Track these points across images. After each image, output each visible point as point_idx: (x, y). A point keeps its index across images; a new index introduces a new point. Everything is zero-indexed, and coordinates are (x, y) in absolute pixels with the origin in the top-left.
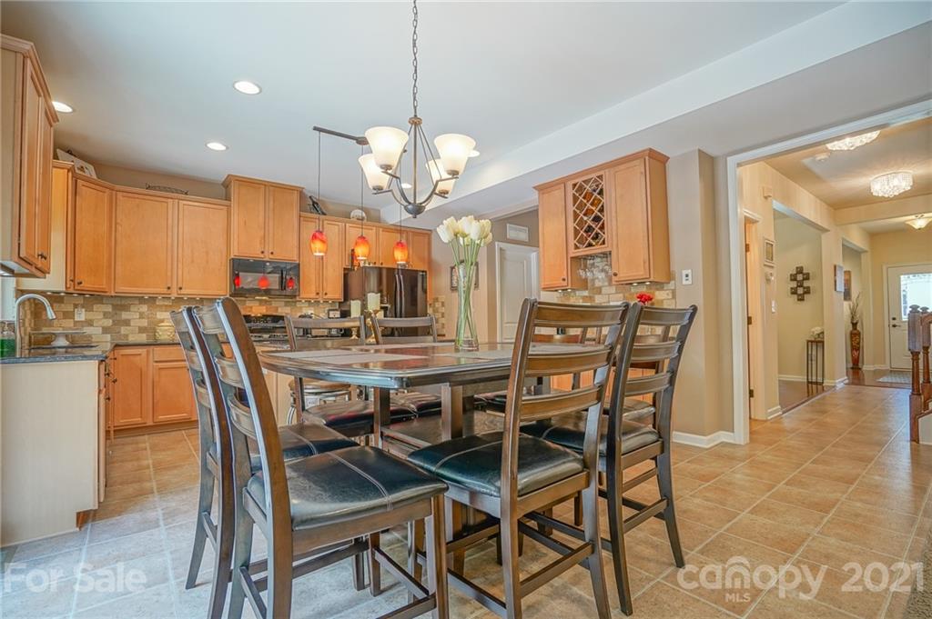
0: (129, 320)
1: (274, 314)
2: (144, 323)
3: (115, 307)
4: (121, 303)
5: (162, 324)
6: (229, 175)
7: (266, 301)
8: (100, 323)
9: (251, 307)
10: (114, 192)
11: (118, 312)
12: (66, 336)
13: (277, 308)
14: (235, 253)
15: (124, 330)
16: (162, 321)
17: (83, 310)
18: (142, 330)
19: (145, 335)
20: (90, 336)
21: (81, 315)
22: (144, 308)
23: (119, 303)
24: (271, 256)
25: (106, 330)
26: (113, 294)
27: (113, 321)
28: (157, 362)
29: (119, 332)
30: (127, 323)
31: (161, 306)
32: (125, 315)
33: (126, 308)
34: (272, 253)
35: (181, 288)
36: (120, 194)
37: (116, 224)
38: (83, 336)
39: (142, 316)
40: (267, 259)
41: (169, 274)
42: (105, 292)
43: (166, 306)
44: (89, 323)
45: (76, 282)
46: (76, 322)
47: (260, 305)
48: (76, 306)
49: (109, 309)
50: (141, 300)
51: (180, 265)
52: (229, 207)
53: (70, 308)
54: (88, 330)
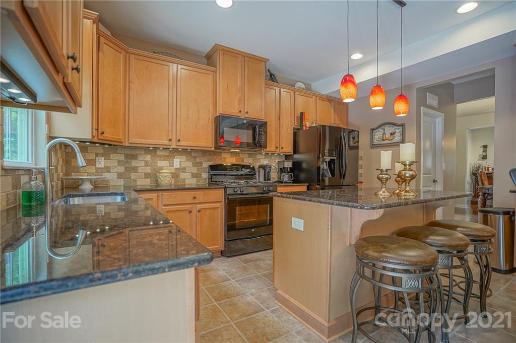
0: (137, 167)
1: (241, 164)
2: (148, 170)
3: (127, 156)
4: (132, 152)
5: (162, 171)
6: (216, 44)
7: (236, 153)
8: (115, 170)
9: (225, 158)
10: (128, 54)
11: (129, 160)
12: (91, 181)
13: (243, 159)
14: (220, 111)
15: (133, 176)
16: (162, 168)
17: (103, 158)
18: (147, 176)
19: (149, 180)
20: (108, 180)
21: (101, 163)
22: (148, 158)
23: (130, 153)
24: (246, 115)
25: (120, 176)
26: (127, 144)
27: (125, 168)
28: (165, 205)
29: (130, 178)
30: (135, 169)
31: (160, 156)
32: (134, 163)
33: (134, 157)
34: (247, 113)
35: (179, 141)
36: (132, 57)
37: (129, 82)
38: (104, 180)
39: (146, 164)
40: (243, 117)
41: (170, 128)
42: (122, 142)
43: (164, 156)
44: (108, 169)
45: (100, 131)
46: (97, 169)
47: (232, 156)
48: (97, 155)
49: (122, 158)
50: (146, 149)
51: (178, 120)
52: (215, 72)
53: (92, 157)
54: (106, 176)
